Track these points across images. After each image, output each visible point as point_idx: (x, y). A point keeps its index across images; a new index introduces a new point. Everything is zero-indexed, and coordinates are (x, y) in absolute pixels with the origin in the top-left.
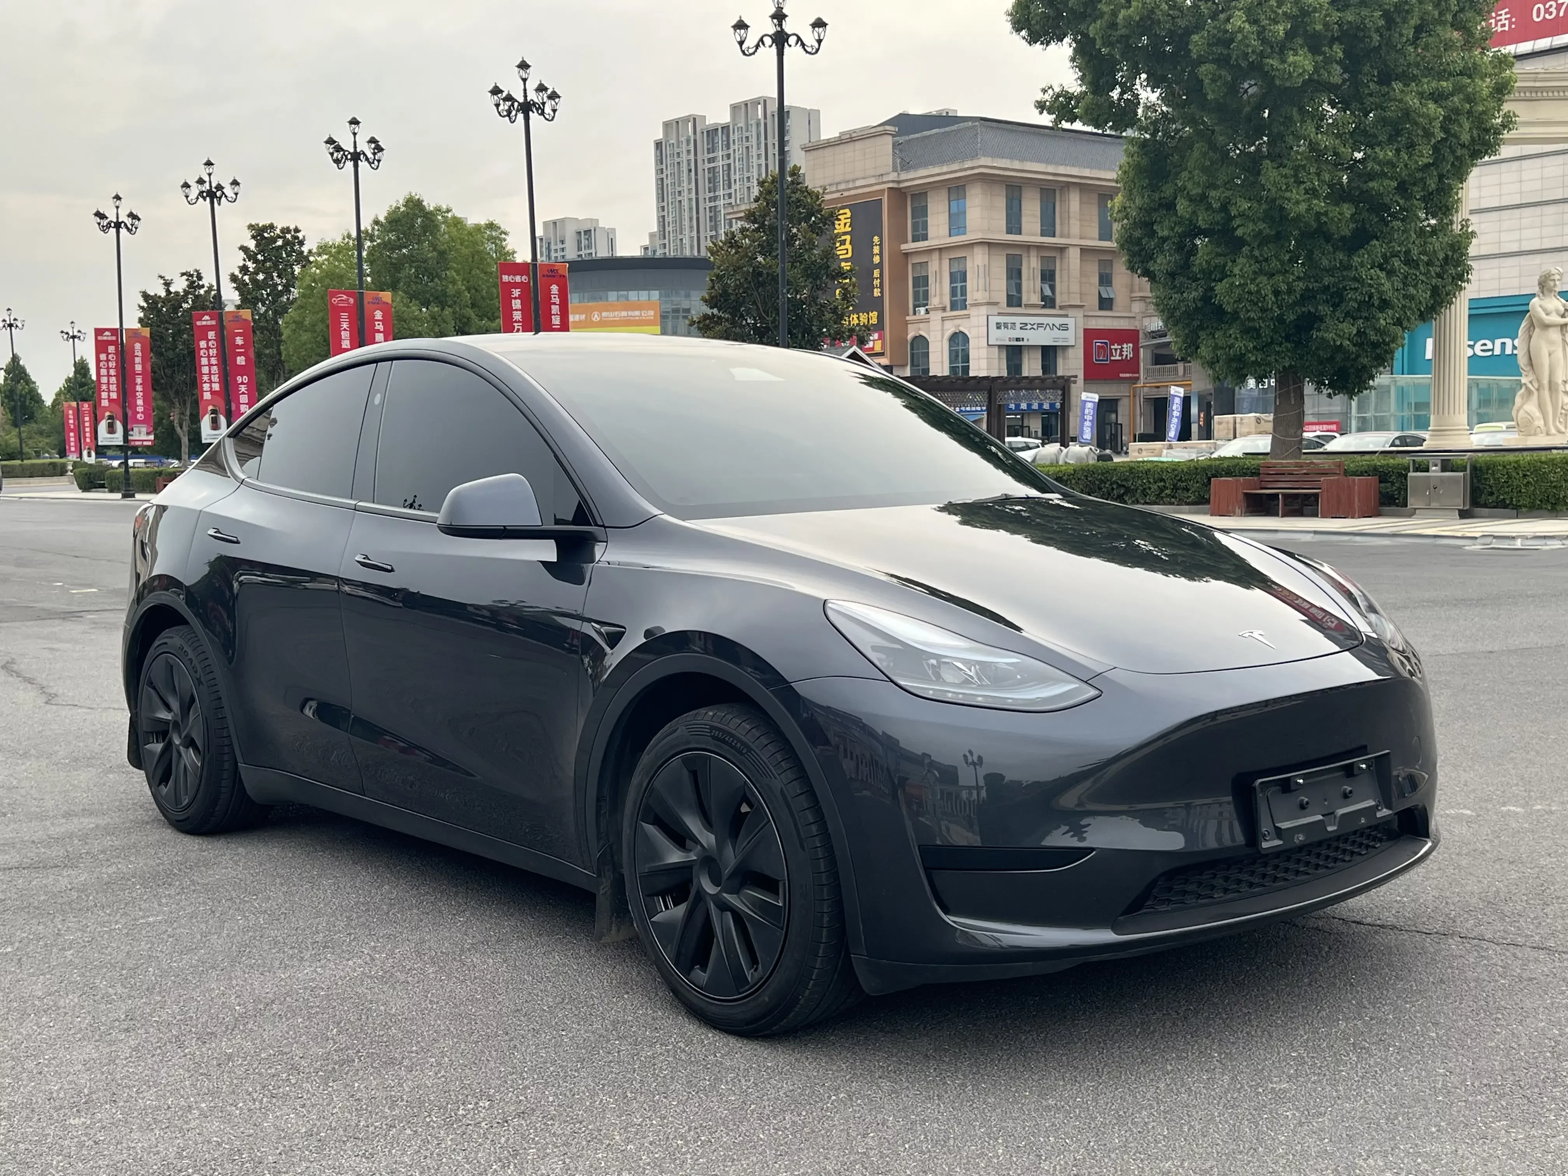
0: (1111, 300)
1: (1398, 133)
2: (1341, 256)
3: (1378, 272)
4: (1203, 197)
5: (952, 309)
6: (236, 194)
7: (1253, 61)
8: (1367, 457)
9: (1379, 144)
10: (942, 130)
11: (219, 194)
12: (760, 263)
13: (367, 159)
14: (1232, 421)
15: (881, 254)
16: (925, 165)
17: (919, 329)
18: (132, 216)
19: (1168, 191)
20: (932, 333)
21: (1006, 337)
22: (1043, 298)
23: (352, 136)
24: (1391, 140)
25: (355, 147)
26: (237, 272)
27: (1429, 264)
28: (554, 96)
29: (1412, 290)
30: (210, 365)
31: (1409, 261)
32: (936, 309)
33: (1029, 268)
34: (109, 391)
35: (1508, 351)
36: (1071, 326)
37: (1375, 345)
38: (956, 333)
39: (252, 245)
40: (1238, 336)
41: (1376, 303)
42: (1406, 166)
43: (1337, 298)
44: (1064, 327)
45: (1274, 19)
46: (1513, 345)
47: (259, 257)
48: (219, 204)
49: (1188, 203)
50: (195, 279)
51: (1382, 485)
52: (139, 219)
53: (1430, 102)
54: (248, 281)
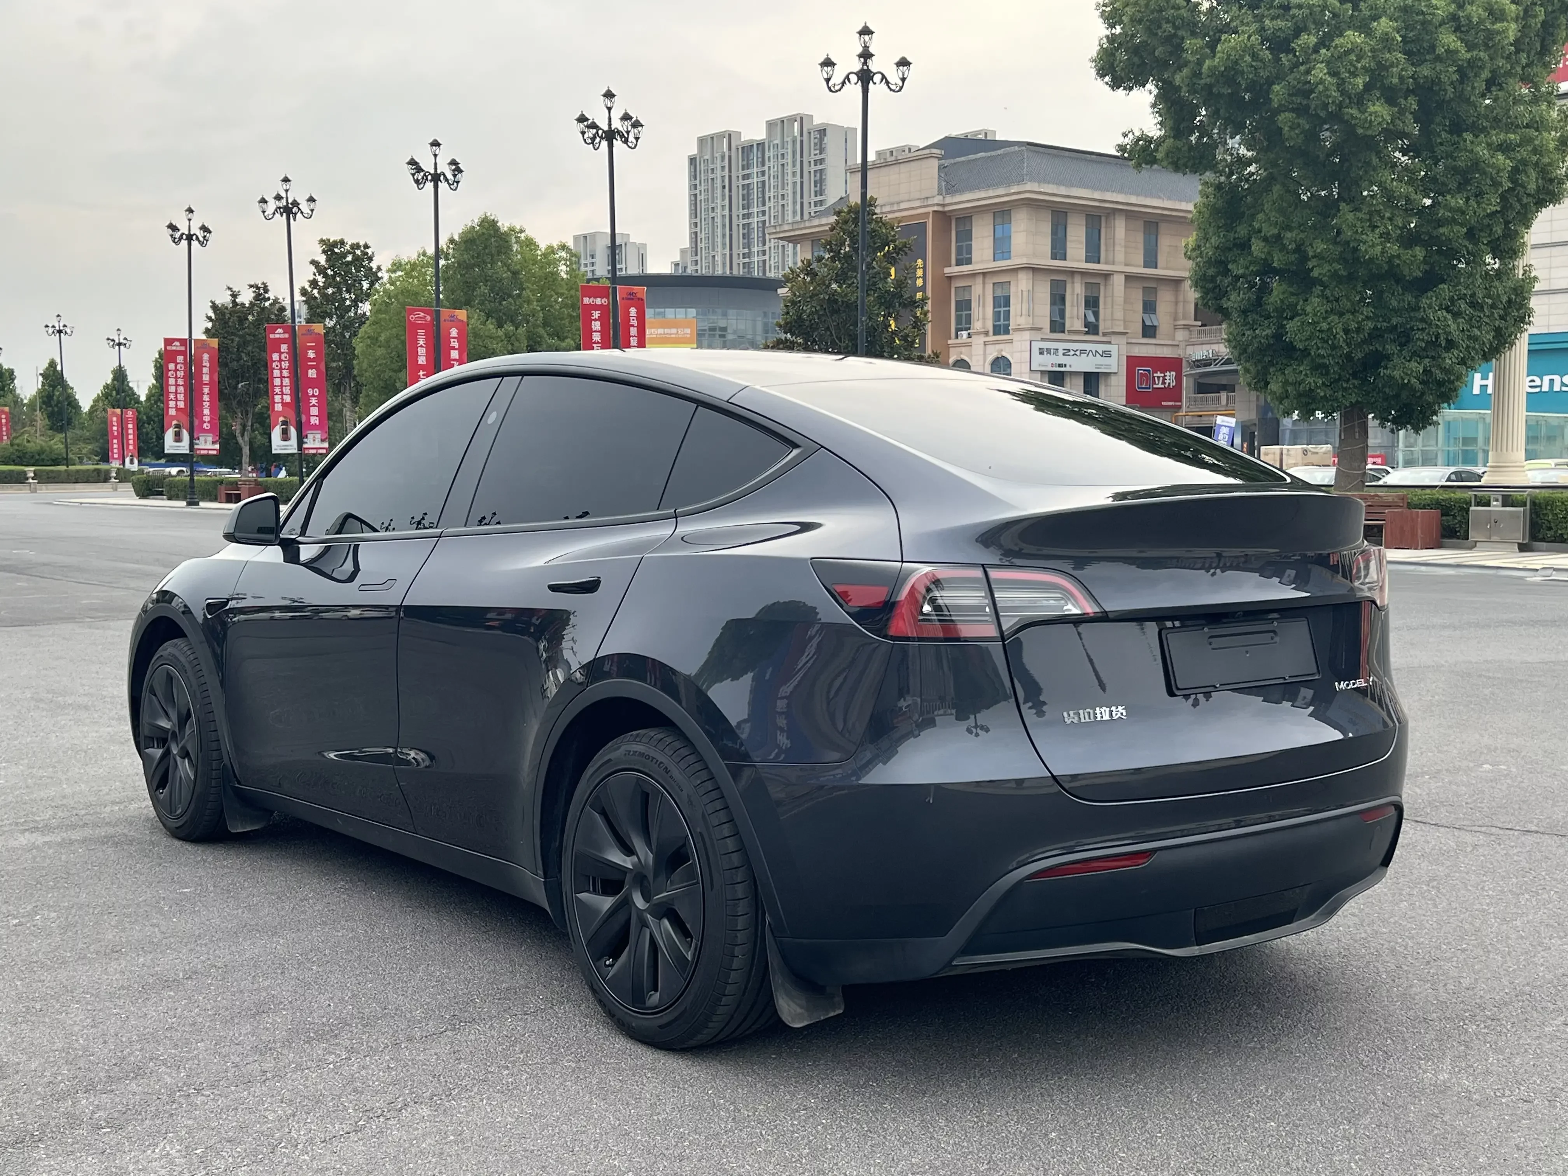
0: (1154, 328)
1: (1467, 182)
2: (1409, 297)
3: (1445, 314)
4: (1278, 238)
5: (995, 334)
6: (312, 210)
7: (1332, 112)
8: (1428, 491)
9: (1449, 192)
10: (989, 154)
11: (295, 210)
12: (836, 291)
13: (447, 180)
14: (1278, 452)
15: (924, 277)
16: (972, 188)
17: (961, 353)
18: (204, 229)
19: (1242, 231)
20: (974, 358)
21: (1049, 363)
22: (1087, 324)
23: (433, 158)
24: (1460, 188)
25: (436, 169)
26: (307, 286)
27: (1493, 306)
28: (637, 124)
29: (1476, 332)
30: (282, 377)
31: (1474, 305)
32: (978, 333)
33: (1073, 294)
34: (177, 400)
35: (1557, 388)
36: (1115, 353)
37: (1440, 384)
38: (998, 358)
39: (322, 259)
40: (1308, 372)
41: (1443, 343)
42: (1475, 213)
43: (1404, 338)
44: (1107, 354)
45: (1353, 72)
46: (1562, 382)
47: (329, 272)
48: (295, 220)
49: (1263, 244)
50: (262, 291)
51: (1444, 518)
52: (210, 232)
53: (1499, 153)
54: (317, 295)
